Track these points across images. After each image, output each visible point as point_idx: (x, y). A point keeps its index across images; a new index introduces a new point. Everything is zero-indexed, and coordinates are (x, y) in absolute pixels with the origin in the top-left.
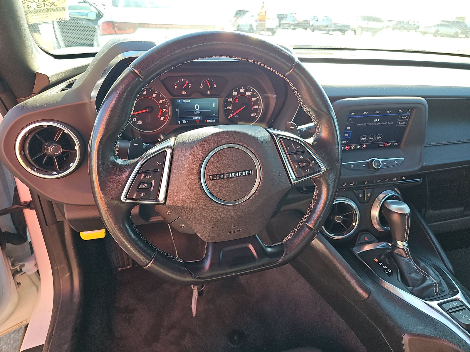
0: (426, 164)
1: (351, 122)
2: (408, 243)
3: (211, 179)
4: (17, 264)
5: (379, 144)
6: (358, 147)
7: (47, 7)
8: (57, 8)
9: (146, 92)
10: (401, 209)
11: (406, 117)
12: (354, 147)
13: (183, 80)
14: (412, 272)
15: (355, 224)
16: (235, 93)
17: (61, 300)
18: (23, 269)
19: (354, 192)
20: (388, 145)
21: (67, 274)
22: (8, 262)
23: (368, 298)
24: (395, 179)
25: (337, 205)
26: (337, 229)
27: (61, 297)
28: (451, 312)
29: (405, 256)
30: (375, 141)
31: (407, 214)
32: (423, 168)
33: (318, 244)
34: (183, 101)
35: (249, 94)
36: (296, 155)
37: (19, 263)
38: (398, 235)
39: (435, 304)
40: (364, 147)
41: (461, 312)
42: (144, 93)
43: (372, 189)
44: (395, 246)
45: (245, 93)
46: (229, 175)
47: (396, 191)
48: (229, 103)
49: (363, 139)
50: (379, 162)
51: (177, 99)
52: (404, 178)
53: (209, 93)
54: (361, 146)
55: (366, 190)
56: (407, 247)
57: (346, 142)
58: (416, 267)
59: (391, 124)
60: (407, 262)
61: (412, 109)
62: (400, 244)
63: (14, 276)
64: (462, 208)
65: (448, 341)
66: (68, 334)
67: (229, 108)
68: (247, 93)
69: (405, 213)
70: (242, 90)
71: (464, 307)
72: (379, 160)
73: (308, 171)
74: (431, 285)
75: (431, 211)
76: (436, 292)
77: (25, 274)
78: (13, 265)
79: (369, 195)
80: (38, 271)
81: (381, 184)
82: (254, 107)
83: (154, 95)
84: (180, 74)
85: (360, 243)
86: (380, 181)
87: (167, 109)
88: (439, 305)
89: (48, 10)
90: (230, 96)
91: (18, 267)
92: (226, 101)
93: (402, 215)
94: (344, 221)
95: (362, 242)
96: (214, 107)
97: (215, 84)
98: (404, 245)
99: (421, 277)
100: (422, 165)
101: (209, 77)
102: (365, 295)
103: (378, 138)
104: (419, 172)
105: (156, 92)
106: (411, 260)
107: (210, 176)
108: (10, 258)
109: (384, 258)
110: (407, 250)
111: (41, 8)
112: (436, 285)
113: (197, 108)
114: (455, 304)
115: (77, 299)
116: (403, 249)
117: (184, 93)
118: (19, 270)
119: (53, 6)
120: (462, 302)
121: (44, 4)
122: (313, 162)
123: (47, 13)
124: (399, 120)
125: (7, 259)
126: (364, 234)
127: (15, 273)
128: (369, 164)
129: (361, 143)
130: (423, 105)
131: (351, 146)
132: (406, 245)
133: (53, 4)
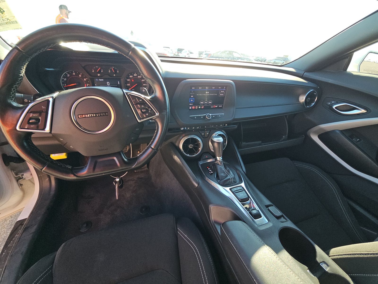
0: (236, 117)
1: (193, 93)
2: (222, 157)
3: (79, 117)
4: (20, 174)
5: (211, 106)
6: (200, 107)
7: (5, 21)
8: (12, 22)
9: (74, 73)
10: (219, 140)
11: (223, 91)
12: (197, 108)
13: (97, 67)
14: (222, 173)
15: (200, 149)
16: (131, 77)
17: (43, 193)
18: (23, 176)
19: (199, 132)
20: (216, 107)
21: (47, 179)
22: (12, 173)
23: (197, 187)
24: (221, 125)
25: (191, 139)
26: (191, 152)
27: (43, 191)
28: (235, 193)
29: (220, 164)
30: (208, 104)
31: (221, 142)
32: (234, 120)
33: (177, 159)
34: (99, 80)
35: (140, 77)
36: (140, 105)
37: (20, 173)
38: (217, 154)
39: (228, 189)
40: (203, 107)
41: (240, 193)
42: (73, 74)
43: (209, 131)
44: (216, 160)
45: (137, 76)
46: (92, 115)
47: (223, 132)
48: (128, 82)
49: (202, 103)
50: (210, 115)
51: (95, 78)
52: (226, 125)
53: (114, 75)
54: (201, 107)
55: (206, 131)
56: (222, 160)
57: (192, 104)
58: (225, 170)
59: (216, 95)
60: (220, 167)
61: (226, 87)
62: (218, 158)
63: (17, 181)
64: (260, 142)
65: (230, 208)
66: (43, 211)
67: (129, 85)
68: (138, 77)
69: (220, 142)
70: (135, 75)
71: (243, 190)
72: (210, 114)
73: (147, 114)
74: (229, 179)
75: (244, 143)
76: (232, 183)
77: (25, 180)
78: (17, 174)
79: (208, 134)
80: (33, 178)
81: (214, 127)
82: (144, 85)
83: (80, 76)
84: (95, 63)
85: (203, 159)
86: (213, 126)
87: (89, 84)
88: (230, 189)
89: (6, 23)
90: (128, 78)
91: (20, 175)
92: (126, 81)
93: (219, 143)
94: (194, 147)
95: (204, 158)
96: (119, 84)
97: (118, 70)
98: (220, 159)
99: (226, 175)
100: (234, 117)
101: (114, 66)
102: (196, 185)
103: (209, 102)
104: (232, 122)
105: (81, 74)
106: (223, 166)
107: (78, 115)
108: (13, 170)
109: (212, 166)
110: (221, 161)
111: (2, 22)
112: (232, 179)
113: (108, 84)
114: (239, 188)
115: (52, 193)
116: (219, 161)
117: (99, 75)
118: (21, 177)
119: (8, 21)
120: (243, 188)
121: (3, 19)
122: (150, 109)
123: (7, 25)
124: (220, 93)
125: (11, 171)
126: (205, 154)
127: (18, 180)
128: (204, 117)
129: (201, 105)
130: (232, 85)
131: (195, 107)
132: (221, 159)
133: (8, 19)
